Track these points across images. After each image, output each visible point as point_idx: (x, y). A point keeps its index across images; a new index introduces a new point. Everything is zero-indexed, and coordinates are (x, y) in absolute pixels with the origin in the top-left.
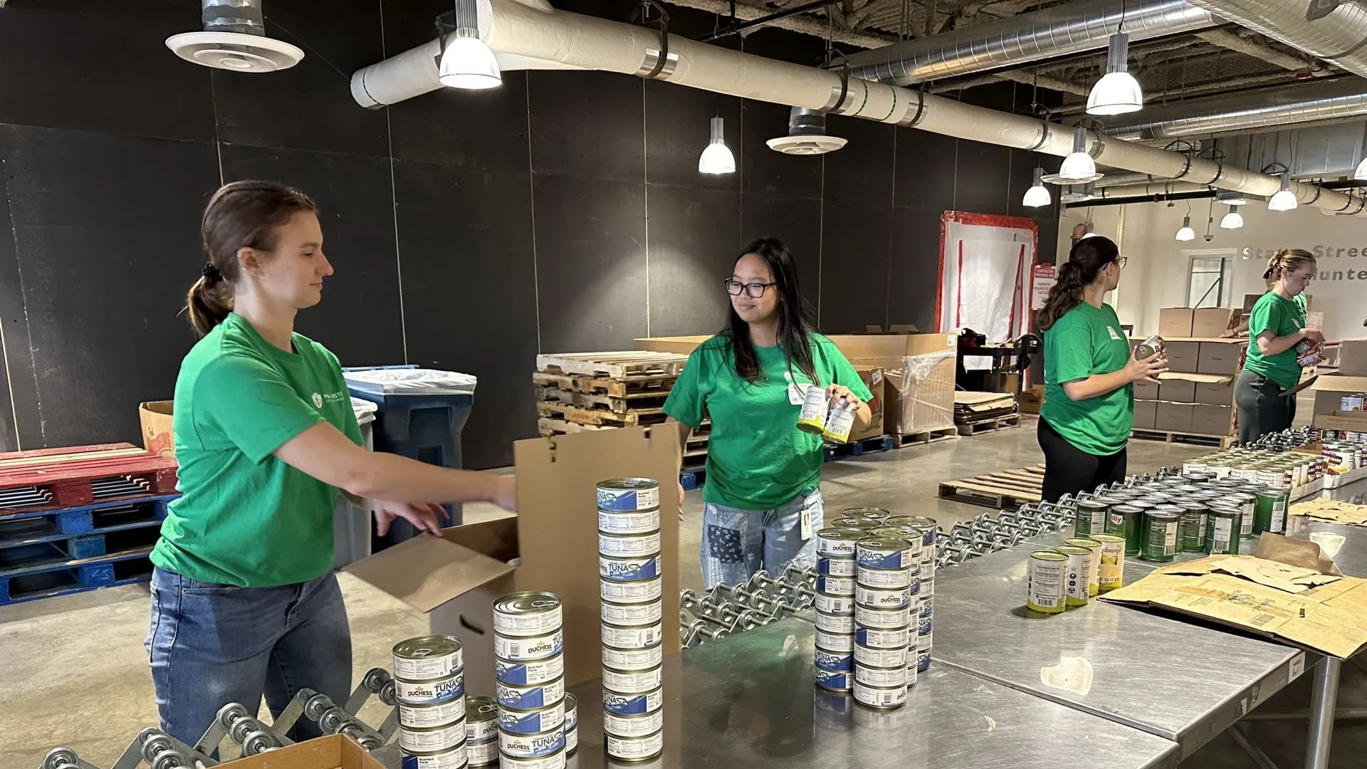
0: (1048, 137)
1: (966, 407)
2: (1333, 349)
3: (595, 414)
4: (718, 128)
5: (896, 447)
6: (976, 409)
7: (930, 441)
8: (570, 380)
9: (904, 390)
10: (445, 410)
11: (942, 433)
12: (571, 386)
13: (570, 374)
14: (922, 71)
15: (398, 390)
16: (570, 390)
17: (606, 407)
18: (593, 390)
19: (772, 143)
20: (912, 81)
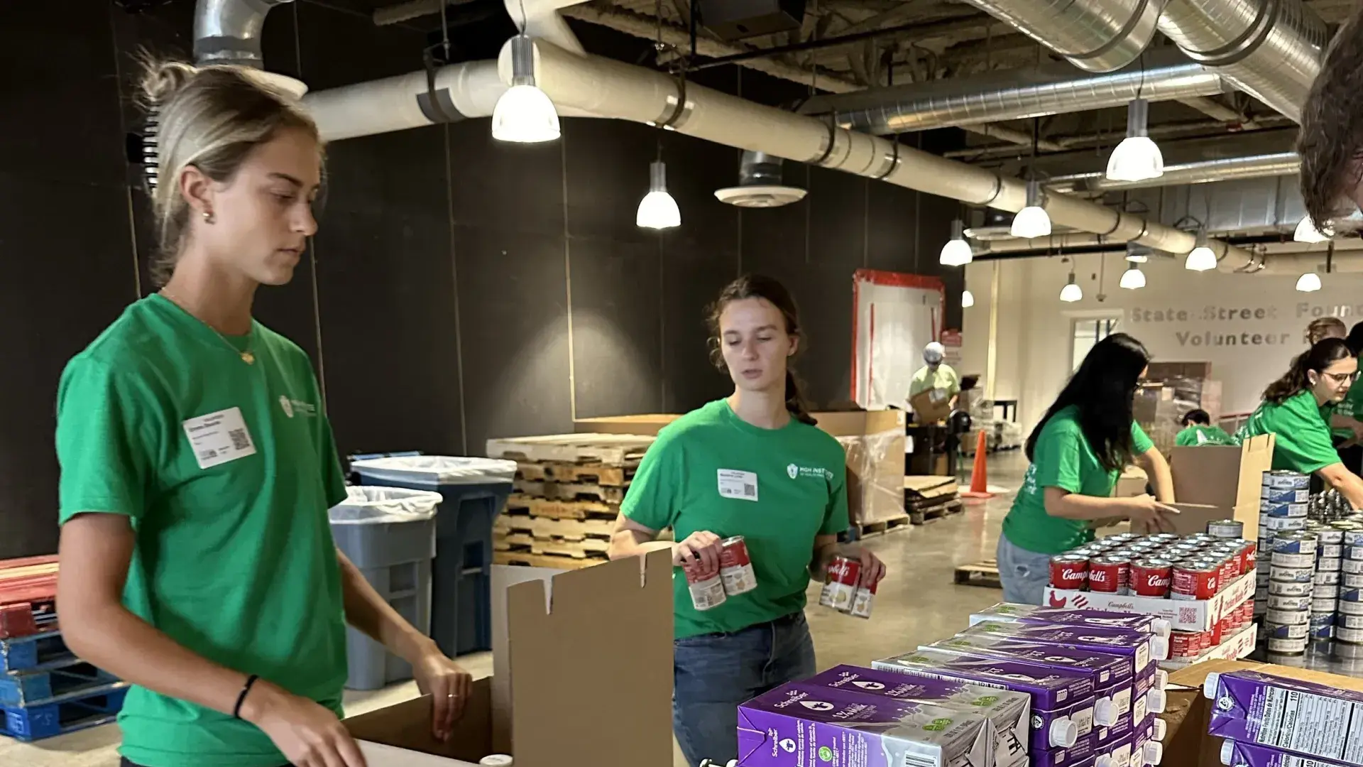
0: (1000, 193)
1: (916, 493)
2: (1229, 423)
3: (577, 506)
4: (660, 174)
5: (858, 539)
6: (927, 495)
7: (887, 531)
8: (540, 468)
9: (864, 474)
10: (486, 501)
11: (892, 524)
12: (543, 476)
13: (540, 462)
14: (898, 122)
15: (451, 478)
16: (540, 480)
17: (594, 498)
18: (575, 479)
19: (722, 195)
20: (887, 131)
